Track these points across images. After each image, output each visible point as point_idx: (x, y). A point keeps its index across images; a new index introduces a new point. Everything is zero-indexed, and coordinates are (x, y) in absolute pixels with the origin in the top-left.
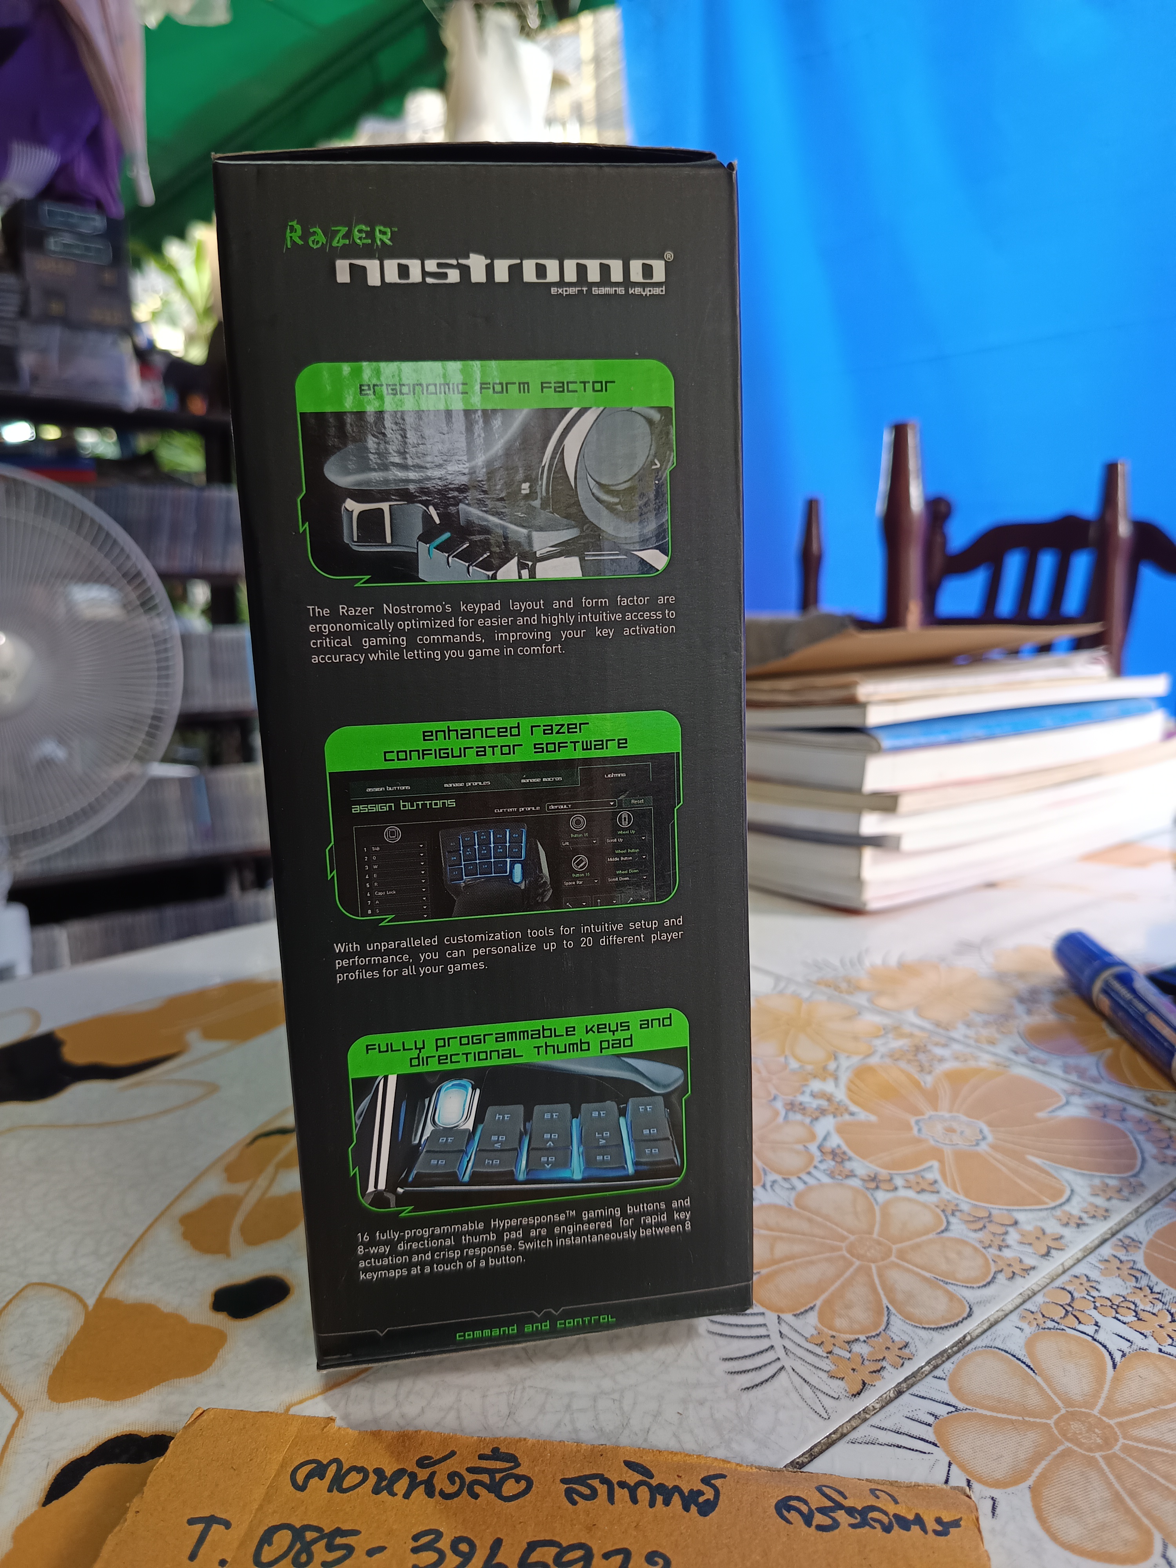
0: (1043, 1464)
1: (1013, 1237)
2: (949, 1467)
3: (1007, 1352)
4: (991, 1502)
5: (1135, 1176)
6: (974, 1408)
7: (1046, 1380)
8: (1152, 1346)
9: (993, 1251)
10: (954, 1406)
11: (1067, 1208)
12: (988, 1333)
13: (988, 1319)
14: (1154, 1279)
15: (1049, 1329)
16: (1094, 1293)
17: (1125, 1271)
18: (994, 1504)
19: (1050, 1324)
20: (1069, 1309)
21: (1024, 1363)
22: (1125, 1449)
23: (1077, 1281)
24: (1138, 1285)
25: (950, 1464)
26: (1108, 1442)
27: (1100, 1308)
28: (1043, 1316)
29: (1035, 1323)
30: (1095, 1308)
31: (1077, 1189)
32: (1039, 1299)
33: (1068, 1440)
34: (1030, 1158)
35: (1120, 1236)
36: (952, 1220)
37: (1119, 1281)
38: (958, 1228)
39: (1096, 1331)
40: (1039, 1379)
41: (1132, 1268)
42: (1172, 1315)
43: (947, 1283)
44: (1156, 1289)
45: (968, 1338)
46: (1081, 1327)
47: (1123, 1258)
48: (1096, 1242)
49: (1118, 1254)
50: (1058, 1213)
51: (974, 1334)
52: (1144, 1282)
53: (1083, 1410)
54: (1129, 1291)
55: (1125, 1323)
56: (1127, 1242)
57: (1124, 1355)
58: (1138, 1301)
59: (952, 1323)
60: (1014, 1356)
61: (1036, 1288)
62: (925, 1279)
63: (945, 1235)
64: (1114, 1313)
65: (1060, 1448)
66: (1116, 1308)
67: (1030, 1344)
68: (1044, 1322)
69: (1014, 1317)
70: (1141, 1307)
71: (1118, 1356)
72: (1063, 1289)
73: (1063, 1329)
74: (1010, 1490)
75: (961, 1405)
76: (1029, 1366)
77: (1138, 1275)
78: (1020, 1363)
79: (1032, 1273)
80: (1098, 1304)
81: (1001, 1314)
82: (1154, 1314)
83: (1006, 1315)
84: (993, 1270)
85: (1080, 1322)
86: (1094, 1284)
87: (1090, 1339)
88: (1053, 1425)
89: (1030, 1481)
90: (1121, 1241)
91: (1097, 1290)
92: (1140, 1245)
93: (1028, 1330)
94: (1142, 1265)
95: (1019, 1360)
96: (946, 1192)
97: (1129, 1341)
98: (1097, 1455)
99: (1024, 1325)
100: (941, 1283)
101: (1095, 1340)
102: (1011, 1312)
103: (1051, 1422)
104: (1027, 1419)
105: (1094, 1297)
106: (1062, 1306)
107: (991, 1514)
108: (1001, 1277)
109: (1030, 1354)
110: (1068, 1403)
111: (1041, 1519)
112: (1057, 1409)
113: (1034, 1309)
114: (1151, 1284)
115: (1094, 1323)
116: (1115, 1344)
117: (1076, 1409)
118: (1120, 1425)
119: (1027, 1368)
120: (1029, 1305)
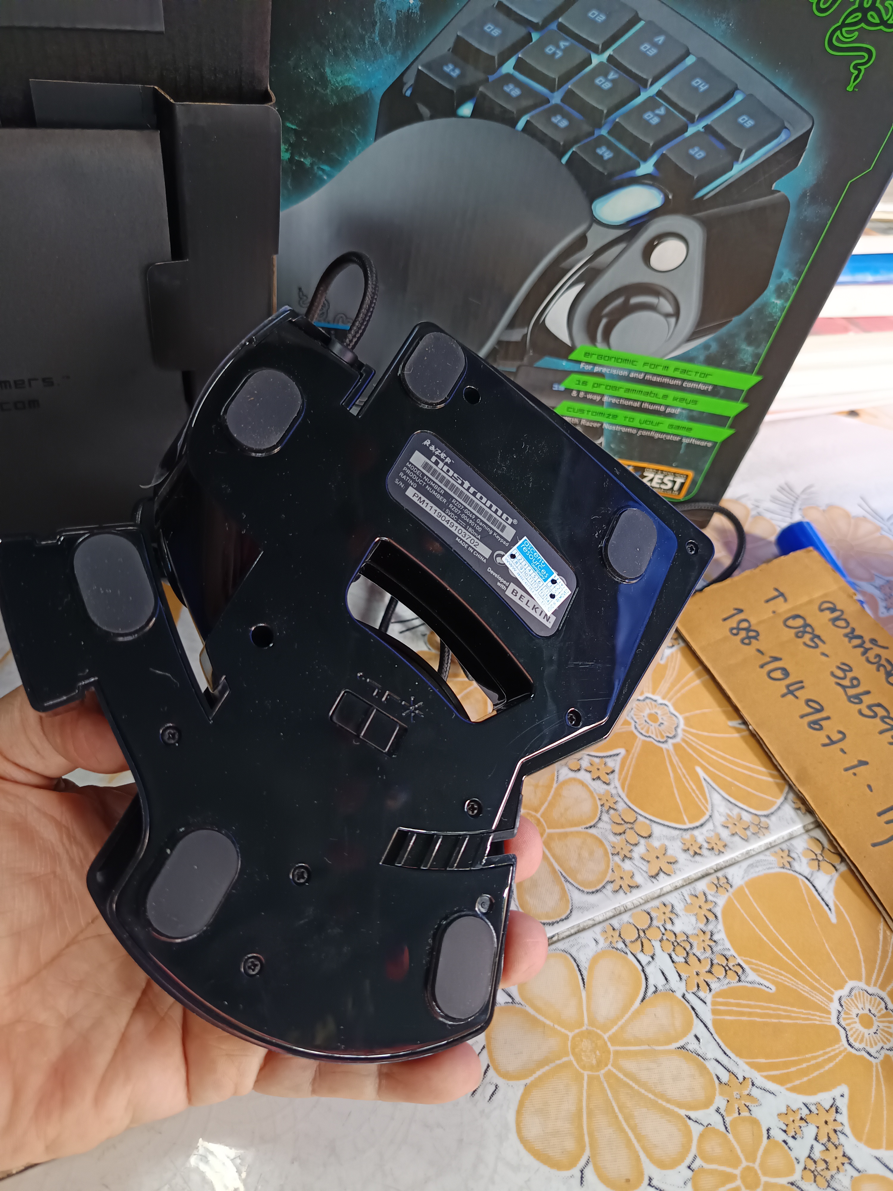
0: (546, 1068)
1: (640, 850)
2: (482, 1050)
3: (575, 960)
4: (494, 1088)
5: (767, 816)
6: (525, 1005)
7: (588, 997)
8: (679, 987)
9: (617, 859)
10: (512, 998)
11: (696, 833)
12: (572, 938)
13: (579, 925)
14: (720, 926)
15: (617, 949)
16: (669, 926)
17: (704, 912)
18: (495, 1090)
19: (621, 945)
20: (642, 934)
21: (581, 975)
22: (609, 1075)
23: (663, 909)
24: (704, 929)
25: (484, 1047)
26: (600, 1064)
27: (665, 941)
28: (620, 935)
29: (610, 939)
30: (661, 941)
31: (716, 815)
32: (626, 917)
33: (574, 1054)
34: (699, 770)
35: (720, 874)
36: (605, 817)
37: (693, 919)
38: (605, 826)
39: (649, 963)
40: (584, 994)
41: (710, 910)
42: (712, 964)
43: (567, 881)
44: (715, 938)
45: (555, 939)
46: (640, 956)
47: (710, 898)
48: (699, 875)
49: (708, 892)
50: (687, 836)
51: (561, 936)
52: (710, 927)
53: (599, 1031)
54: (695, 932)
55: (673, 962)
56: (723, 881)
57: (655, 992)
58: (695, 945)
59: (550, 921)
60: (578, 966)
61: (630, 906)
62: (554, 871)
63: (593, 831)
64: (670, 950)
65: (565, 1059)
66: (675, 944)
67: (595, 960)
68: (617, 942)
69: (598, 929)
70: (695, 950)
71: (651, 989)
72: (649, 914)
73: (626, 953)
74: (511, 1083)
75: (518, 999)
76: (583, 979)
77: (711, 917)
78: (579, 973)
79: (635, 891)
80: (665, 938)
81: (591, 922)
82: (699, 960)
83: (594, 925)
84: (608, 878)
85: (642, 951)
86: (673, 916)
87: (640, 968)
88: (570, 1038)
89: (528, 1081)
90: (718, 879)
91: (672, 923)
92: (729, 888)
93: (602, 944)
94: (718, 911)
95: (580, 970)
96: (616, 786)
97: (666, 979)
98: (586, 1074)
99: (601, 940)
100: (563, 879)
101: (643, 971)
102: (600, 923)
103: (571, 1035)
104: (556, 1026)
105: (666, 929)
106: (638, 930)
107: (489, 1098)
108: (610, 887)
109: (591, 968)
110: (592, 1022)
111: (519, 1113)
112: (581, 1024)
113: (616, 926)
114: (715, 931)
115: (651, 954)
116: (656, 979)
117: (595, 1029)
118: (617, 1053)
119: (581, 981)
120: (615, 922)
